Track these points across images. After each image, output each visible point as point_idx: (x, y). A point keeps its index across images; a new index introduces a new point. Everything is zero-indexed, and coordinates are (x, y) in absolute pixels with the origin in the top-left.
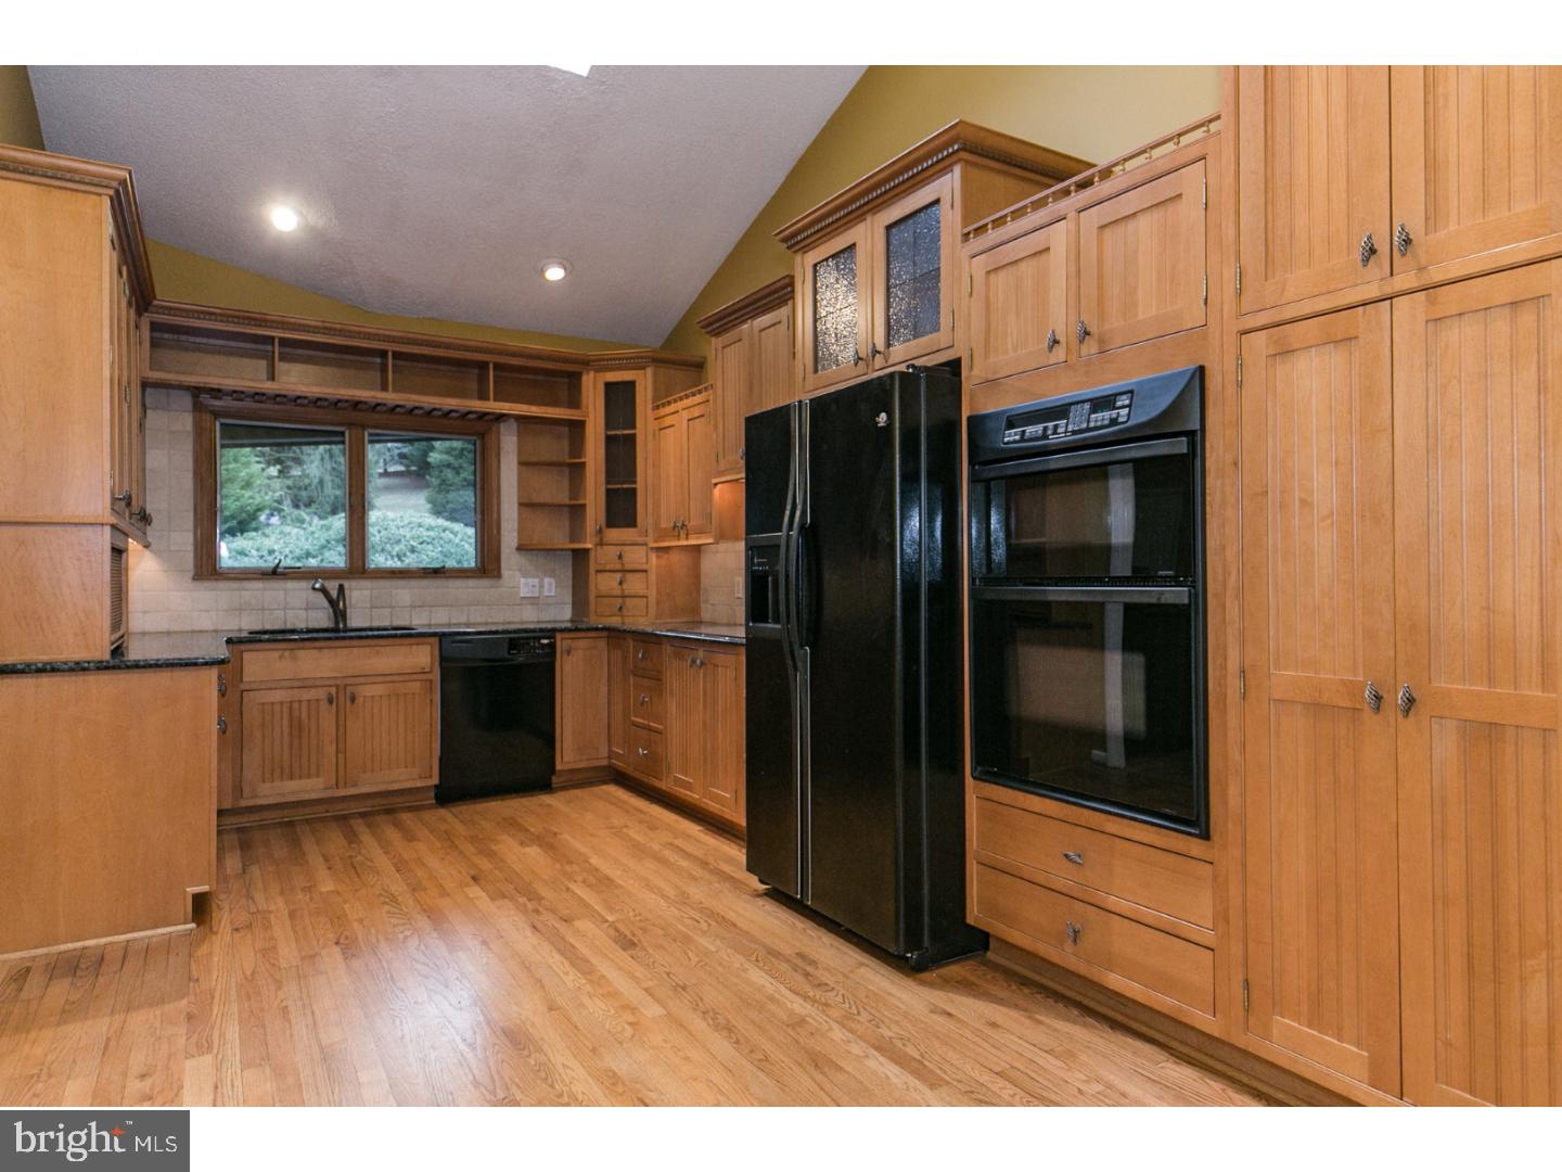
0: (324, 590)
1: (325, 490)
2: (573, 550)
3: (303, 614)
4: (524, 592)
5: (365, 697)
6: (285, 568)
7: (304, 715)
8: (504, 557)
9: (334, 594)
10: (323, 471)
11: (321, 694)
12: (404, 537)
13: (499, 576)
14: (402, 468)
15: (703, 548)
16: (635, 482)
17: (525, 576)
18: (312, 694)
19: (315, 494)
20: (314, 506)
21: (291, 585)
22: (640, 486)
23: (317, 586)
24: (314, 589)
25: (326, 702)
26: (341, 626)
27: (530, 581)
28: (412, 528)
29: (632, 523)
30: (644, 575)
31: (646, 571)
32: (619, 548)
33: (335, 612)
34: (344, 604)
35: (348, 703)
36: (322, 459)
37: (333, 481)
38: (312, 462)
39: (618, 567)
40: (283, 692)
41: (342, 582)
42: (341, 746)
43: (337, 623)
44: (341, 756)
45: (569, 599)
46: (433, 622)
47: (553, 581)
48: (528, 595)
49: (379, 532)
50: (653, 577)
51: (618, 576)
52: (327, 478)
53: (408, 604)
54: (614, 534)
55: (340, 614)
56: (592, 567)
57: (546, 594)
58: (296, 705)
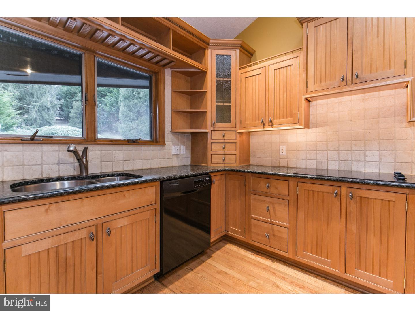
0: (75, 152)
1: (37, 121)
2: (192, 133)
3: (55, 167)
4: (174, 152)
5: (116, 229)
6: (40, 137)
7: (69, 254)
8: (166, 134)
9: (80, 153)
10: (36, 115)
11: (83, 234)
12: (70, 134)
13: (164, 144)
14: (59, 118)
15: (251, 134)
16: (230, 102)
17: (174, 144)
18: (76, 236)
19: (34, 122)
20: (33, 125)
21: (46, 148)
22: (233, 104)
23: (72, 148)
24: (69, 151)
25: (87, 240)
26: (84, 175)
27: (176, 146)
28: (72, 131)
29: (229, 121)
30: (235, 144)
31: (236, 143)
32: (224, 132)
33: (80, 166)
34: (87, 161)
35: (105, 235)
36: (36, 112)
37: (40, 118)
38: (32, 112)
39: (222, 141)
40: (49, 240)
41: (86, 146)
42: (100, 269)
43: (81, 172)
44: (100, 277)
45: (190, 156)
46: (134, 169)
47: (184, 147)
48: (175, 154)
49: (61, 132)
50: (238, 145)
51: (223, 145)
52: (38, 117)
53: (122, 159)
54: (220, 126)
55: (83, 166)
56: (210, 141)
57: (182, 153)
58: (62, 249)
